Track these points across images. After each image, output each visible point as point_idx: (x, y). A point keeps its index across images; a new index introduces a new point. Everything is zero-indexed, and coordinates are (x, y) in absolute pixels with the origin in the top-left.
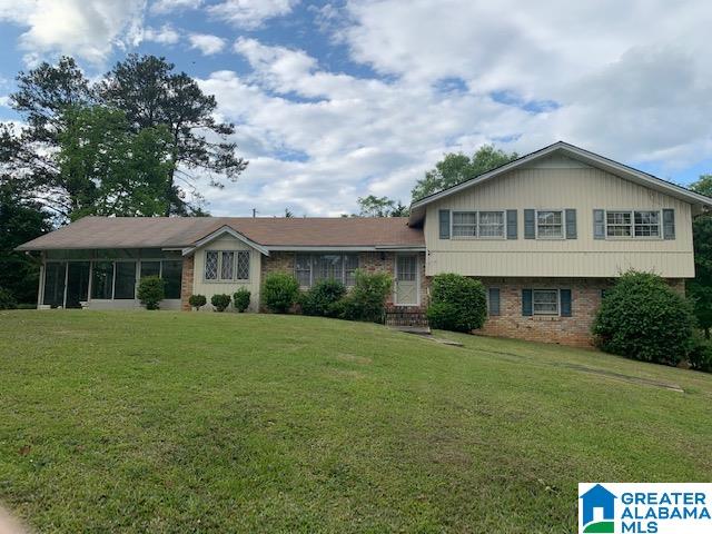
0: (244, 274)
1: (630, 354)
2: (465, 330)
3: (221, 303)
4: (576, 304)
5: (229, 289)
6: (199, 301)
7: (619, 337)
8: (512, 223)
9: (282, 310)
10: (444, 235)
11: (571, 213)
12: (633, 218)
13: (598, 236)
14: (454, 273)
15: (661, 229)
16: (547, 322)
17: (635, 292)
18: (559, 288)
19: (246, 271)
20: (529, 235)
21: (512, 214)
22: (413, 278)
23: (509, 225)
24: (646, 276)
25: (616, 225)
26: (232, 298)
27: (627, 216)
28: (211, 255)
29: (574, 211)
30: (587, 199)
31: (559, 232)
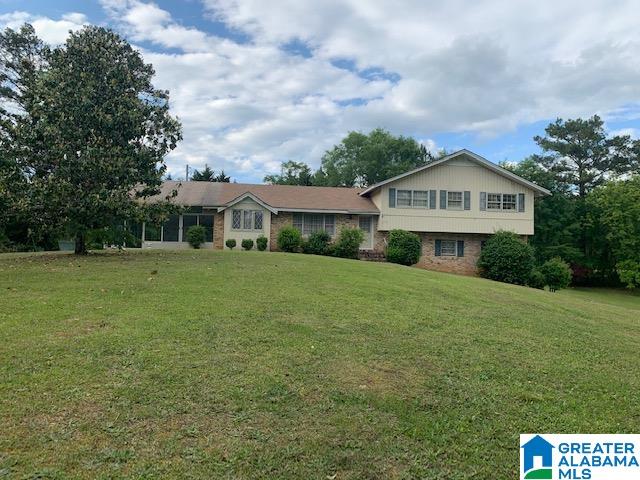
0: (259, 225)
1: (499, 279)
2: (409, 264)
3: (247, 245)
4: (467, 249)
5: (253, 236)
6: (231, 244)
7: (494, 269)
8: (433, 198)
9: (291, 251)
10: (392, 205)
11: (468, 194)
12: (502, 198)
13: (481, 209)
14: (403, 229)
15: (517, 205)
16: (449, 259)
17: (504, 244)
18: (457, 239)
19: (261, 223)
20: (443, 207)
21: (433, 193)
22: (369, 231)
23: (431, 200)
24: (509, 234)
25: (493, 202)
26: (255, 242)
27: (499, 197)
28: (236, 213)
29: (469, 192)
30: (477, 186)
31: (460, 205)
